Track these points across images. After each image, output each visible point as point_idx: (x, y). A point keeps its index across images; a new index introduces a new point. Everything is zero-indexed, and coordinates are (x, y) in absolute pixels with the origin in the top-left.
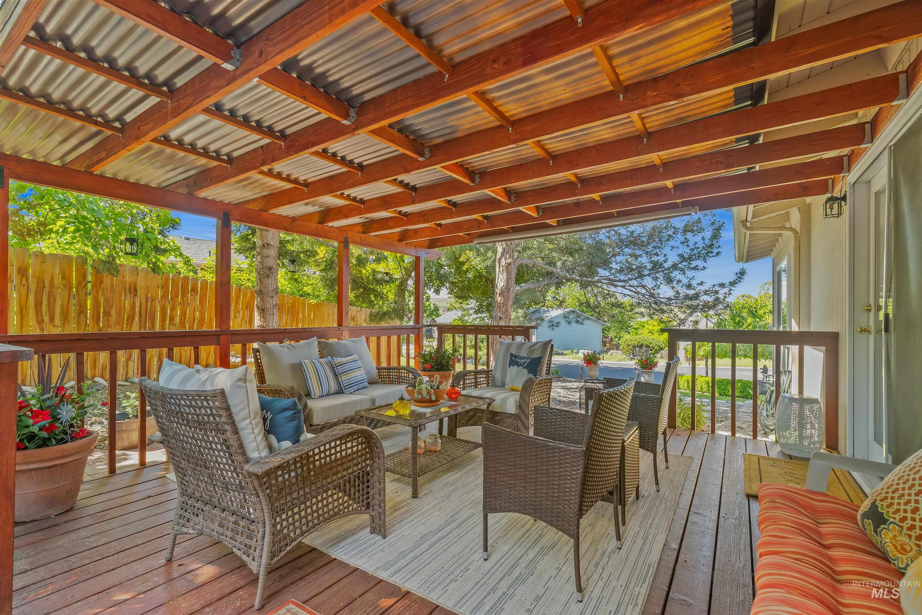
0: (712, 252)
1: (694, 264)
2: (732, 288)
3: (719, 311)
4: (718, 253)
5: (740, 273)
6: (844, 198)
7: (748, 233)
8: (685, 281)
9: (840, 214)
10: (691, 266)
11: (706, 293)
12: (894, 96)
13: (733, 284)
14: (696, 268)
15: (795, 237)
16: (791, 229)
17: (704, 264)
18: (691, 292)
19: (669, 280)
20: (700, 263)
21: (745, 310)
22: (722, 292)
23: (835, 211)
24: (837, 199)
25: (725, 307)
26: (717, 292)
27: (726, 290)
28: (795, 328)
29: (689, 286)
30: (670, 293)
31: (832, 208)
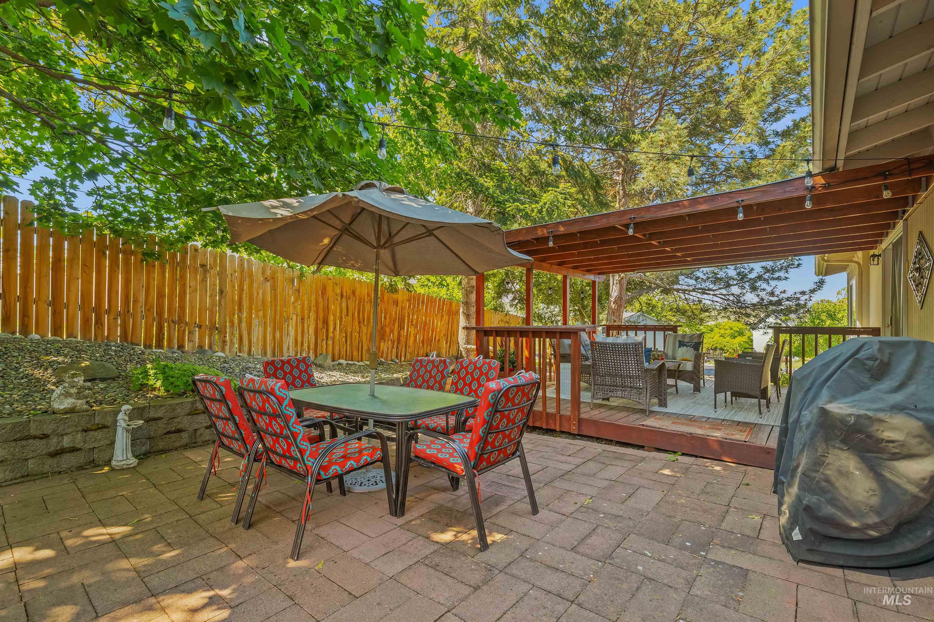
0: (793, 264)
1: (776, 275)
2: (812, 295)
3: (801, 315)
4: (799, 265)
5: (819, 282)
6: (880, 255)
7: (825, 264)
8: (769, 289)
9: (878, 264)
10: (774, 276)
11: (788, 299)
12: (906, 205)
13: (813, 291)
14: (779, 278)
15: (859, 267)
16: (855, 262)
17: (786, 275)
18: (774, 299)
19: (754, 289)
20: (782, 274)
21: (824, 314)
22: (803, 298)
23: (876, 262)
24: (877, 255)
25: (806, 312)
26: (798, 299)
27: (807, 297)
28: (858, 325)
29: (772, 294)
30: (756, 300)
31: (874, 260)
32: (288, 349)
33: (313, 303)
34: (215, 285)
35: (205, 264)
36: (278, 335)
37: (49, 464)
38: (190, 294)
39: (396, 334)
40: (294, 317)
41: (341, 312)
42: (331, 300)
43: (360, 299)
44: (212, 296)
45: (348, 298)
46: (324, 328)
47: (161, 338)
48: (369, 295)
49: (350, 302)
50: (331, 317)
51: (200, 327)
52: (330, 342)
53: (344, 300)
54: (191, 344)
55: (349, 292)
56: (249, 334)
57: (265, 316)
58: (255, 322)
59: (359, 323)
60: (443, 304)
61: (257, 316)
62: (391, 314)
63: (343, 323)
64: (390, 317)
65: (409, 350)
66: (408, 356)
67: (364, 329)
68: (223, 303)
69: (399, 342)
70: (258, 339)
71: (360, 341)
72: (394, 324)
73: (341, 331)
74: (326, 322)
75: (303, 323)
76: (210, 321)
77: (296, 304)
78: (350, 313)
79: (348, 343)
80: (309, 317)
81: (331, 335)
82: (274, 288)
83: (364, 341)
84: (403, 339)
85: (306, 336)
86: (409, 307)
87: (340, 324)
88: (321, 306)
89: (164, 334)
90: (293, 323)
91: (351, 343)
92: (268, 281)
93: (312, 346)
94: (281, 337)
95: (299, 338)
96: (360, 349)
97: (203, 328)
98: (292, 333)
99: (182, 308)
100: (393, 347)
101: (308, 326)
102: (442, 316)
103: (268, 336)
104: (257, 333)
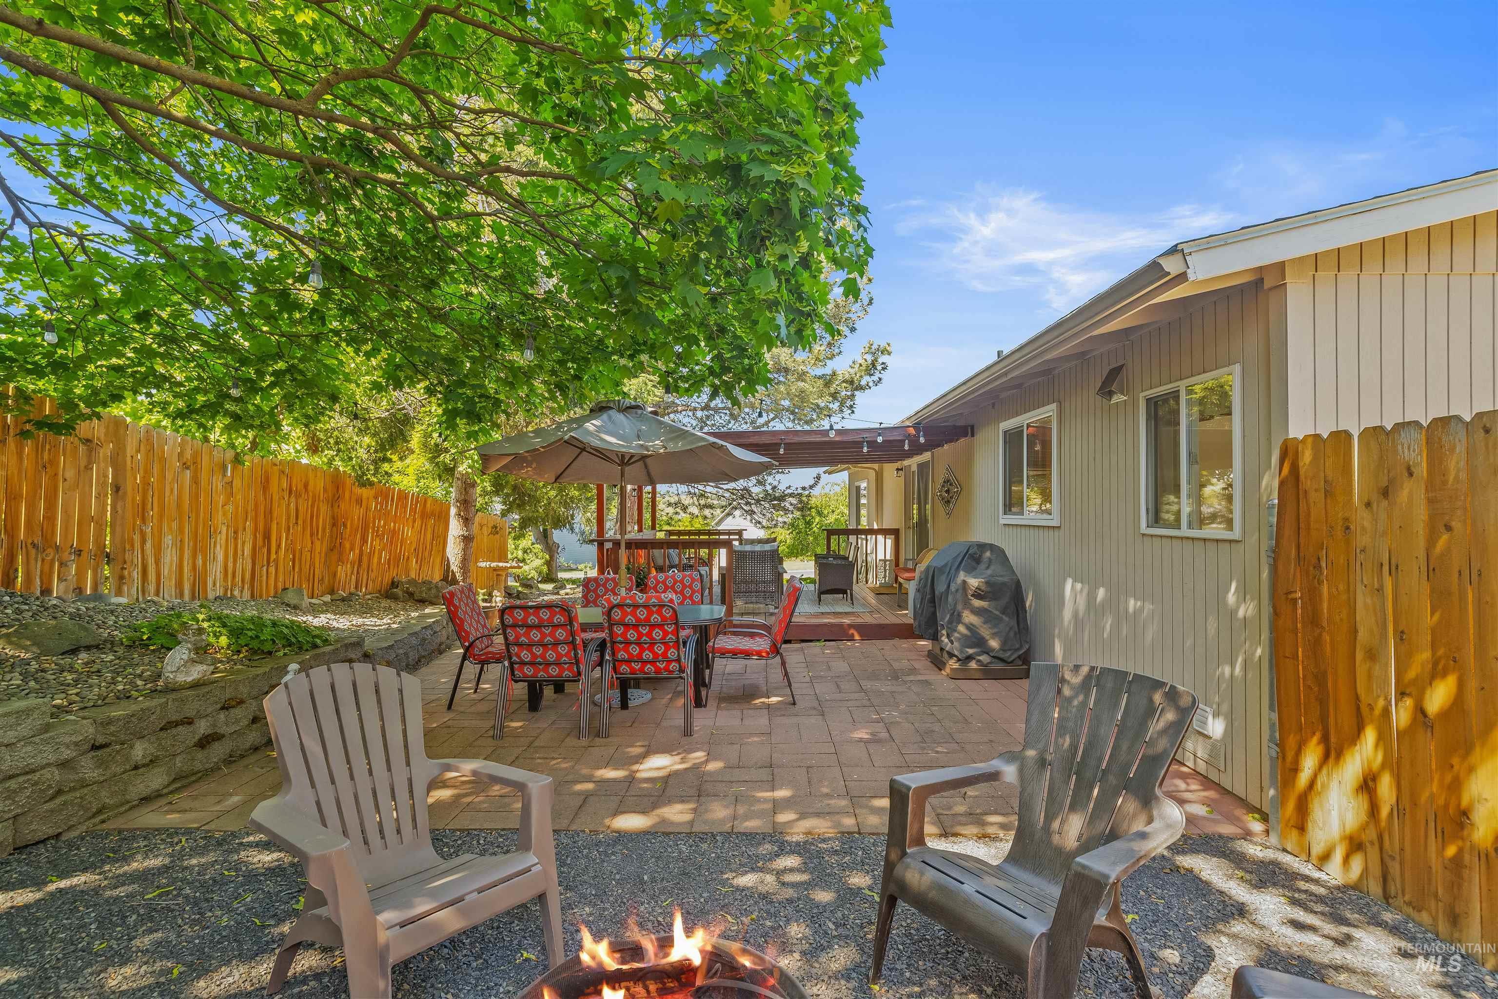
13: (811, 487)
15: (876, 474)
16: (874, 469)
32: (214, 585)
33: (250, 507)
34: (106, 476)
35: (90, 437)
36: (200, 562)
37: (202, 759)
38: (64, 493)
39: (357, 551)
40: (224, 529)
41: (288, 518)
42: (276, 497)
43: (314, 497)
44: (101, 496)
45: (298, 496)
46: (264, 546)
47: (12, 576)
48: (325, 490)
49: (300, 501)
50: (274, 527)
51: (79, 553)
52: (272, 570)
53: (293, 499)
54: (63, 586)
55: (300, 487)
56: (157, 562)
57: (181, 530)
58: (168, 540)
59: (312, 535)
60: (417, 502)
61: (170, 529)
62: (352, 520)
63: (290, 537)
64: (352, 524)
65: (373, 575)
66: (370, 584)
67: (318, 544)
68: (119, 509)
69: (360, 565)
70: (170, 570)
71: (312, 565)
72: (355, 535)
73: (287, 550)
74: (267, 536)
75: (236, 539)
76: (96, 541)
77: (227, 507)
78: (300, 522)
79: (297, 570)
80: (245, 529)
81: (273, 556)
82: (195, 480)
83: (317, 565)
84: (365, 559)
85: (239, 562)
86: (376, 507)
87: (287, 539)
88: (262, 508)
89: (17, 570)
90: (221, 539)
91: (300, 569)
92: (187, 468)
93: (248, 576)
94: (204, 564)
95: (230, 565)
96: (310, 579)
97: (84, 554)
98: (220, 557)
99: (50, 517)
100: (352, 573)
101: (244, 543)
102: (414, 521)
103: (185, 563)
104: (169, 558)
